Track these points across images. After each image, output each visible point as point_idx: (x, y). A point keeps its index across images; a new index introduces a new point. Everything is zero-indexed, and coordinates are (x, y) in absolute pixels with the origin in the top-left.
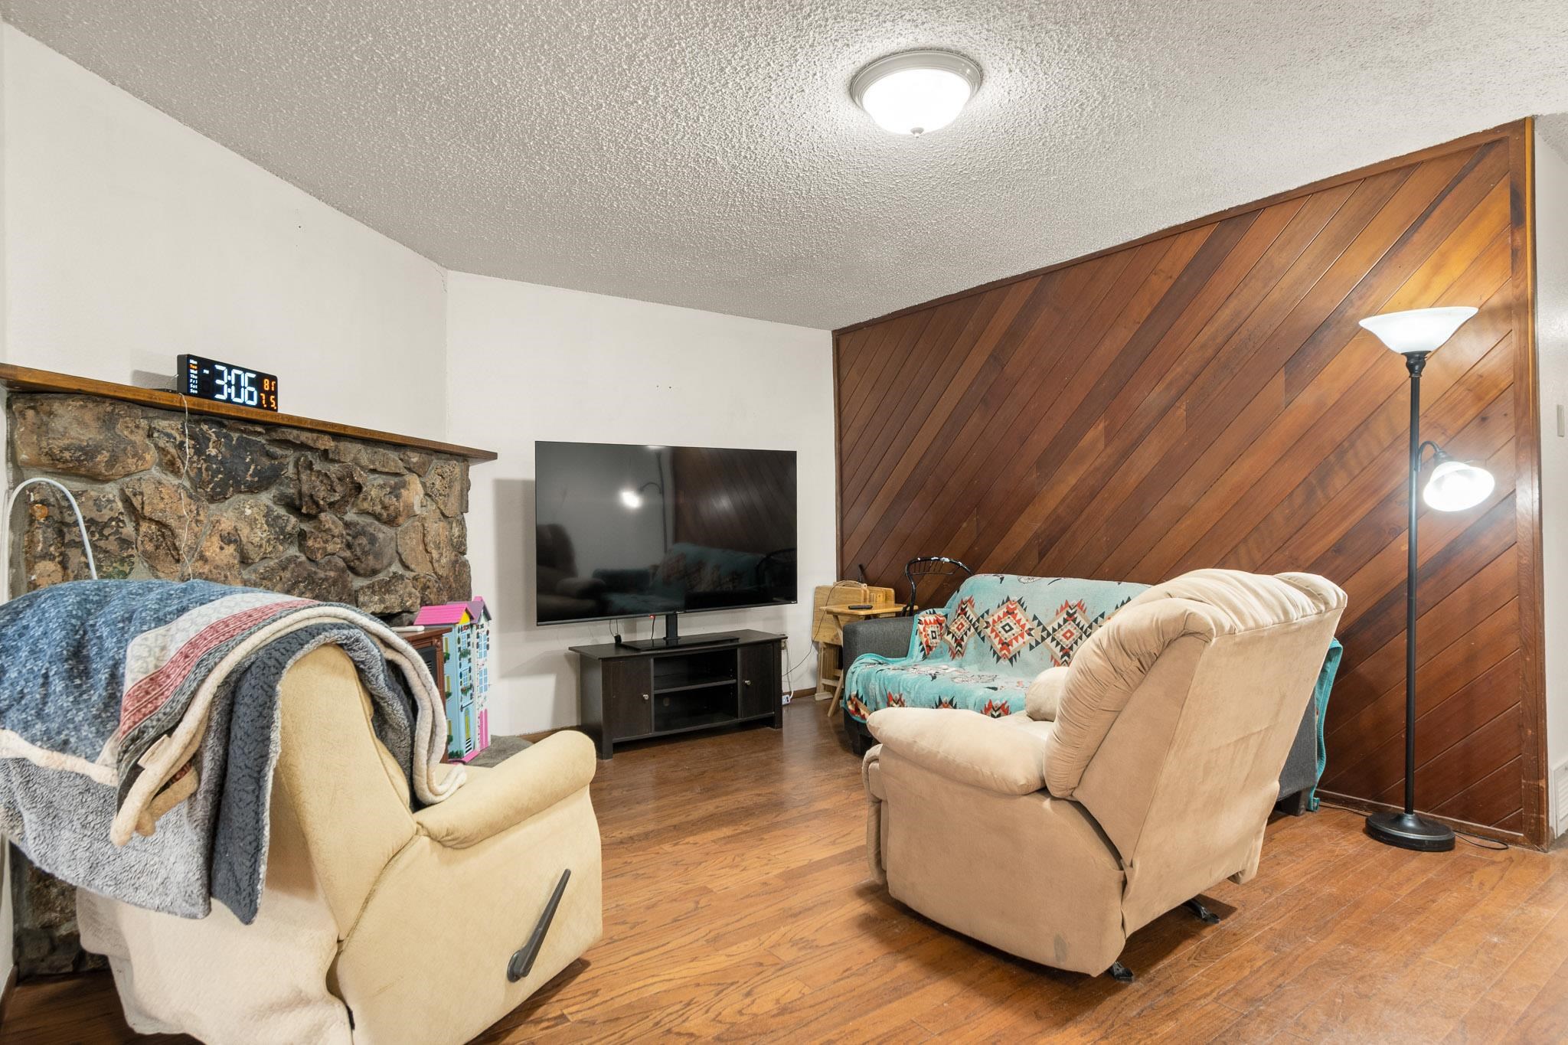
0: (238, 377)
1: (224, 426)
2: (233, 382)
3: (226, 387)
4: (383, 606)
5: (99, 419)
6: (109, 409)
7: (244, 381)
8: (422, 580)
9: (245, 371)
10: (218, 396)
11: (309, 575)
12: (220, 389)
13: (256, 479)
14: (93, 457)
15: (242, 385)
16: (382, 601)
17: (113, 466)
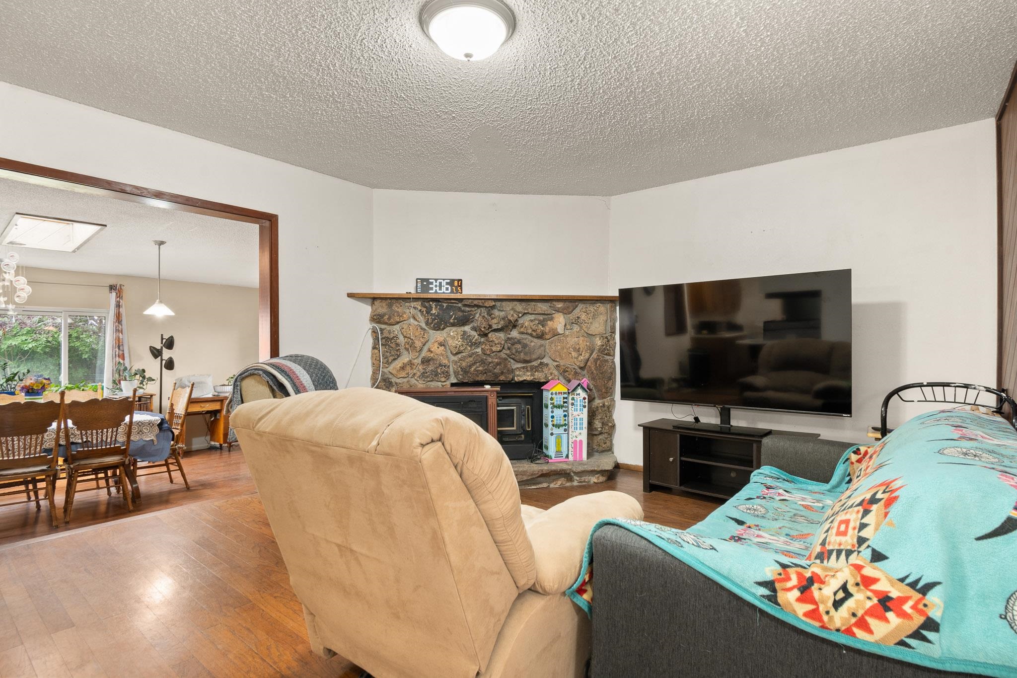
0: (440, 283)
1: (440, 302)
2: (438, 285)
3: (434, 287)
4: (532, 377)
5: (387, 305)
6: (390, 301)
7: (444, 283)
8: (562, 367)
9: (444, 280)
10: (430, 291)
11: (482, 360)
12: (432, 289)
13: (456, 321)
14: (383, 318)
15: (443, 285)
16: (532, 375)
17: (390, 320)
